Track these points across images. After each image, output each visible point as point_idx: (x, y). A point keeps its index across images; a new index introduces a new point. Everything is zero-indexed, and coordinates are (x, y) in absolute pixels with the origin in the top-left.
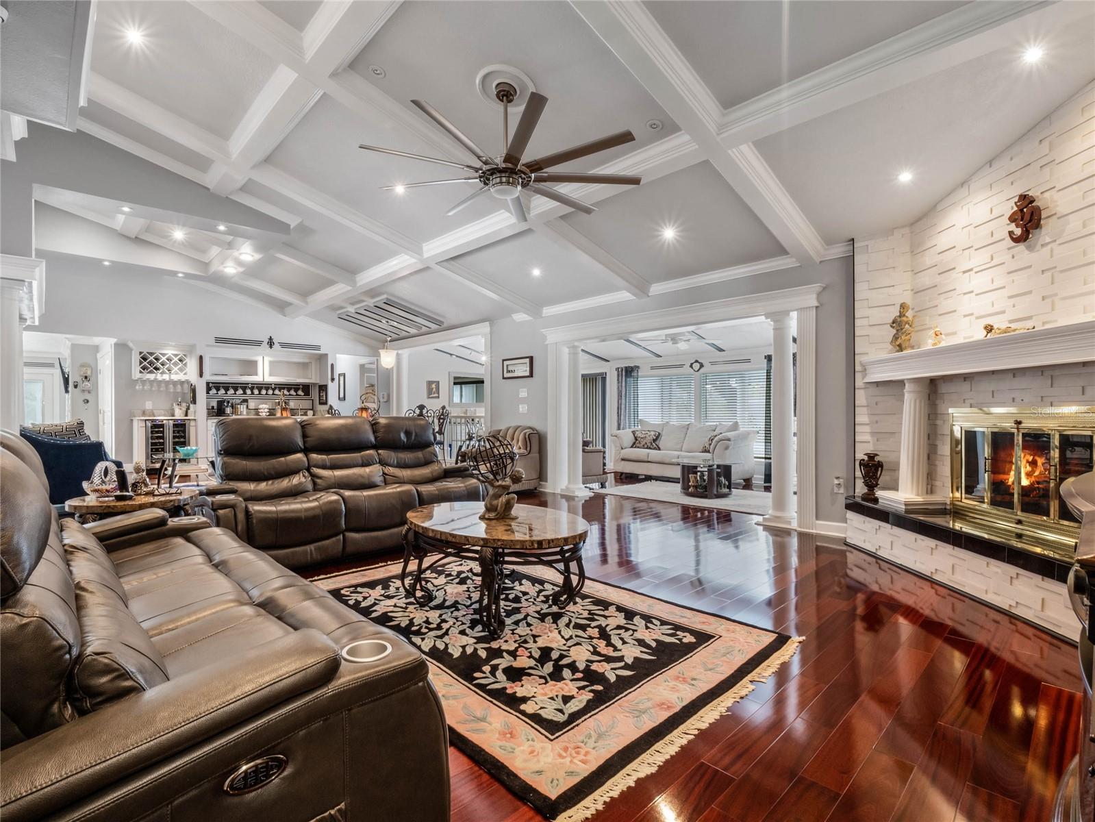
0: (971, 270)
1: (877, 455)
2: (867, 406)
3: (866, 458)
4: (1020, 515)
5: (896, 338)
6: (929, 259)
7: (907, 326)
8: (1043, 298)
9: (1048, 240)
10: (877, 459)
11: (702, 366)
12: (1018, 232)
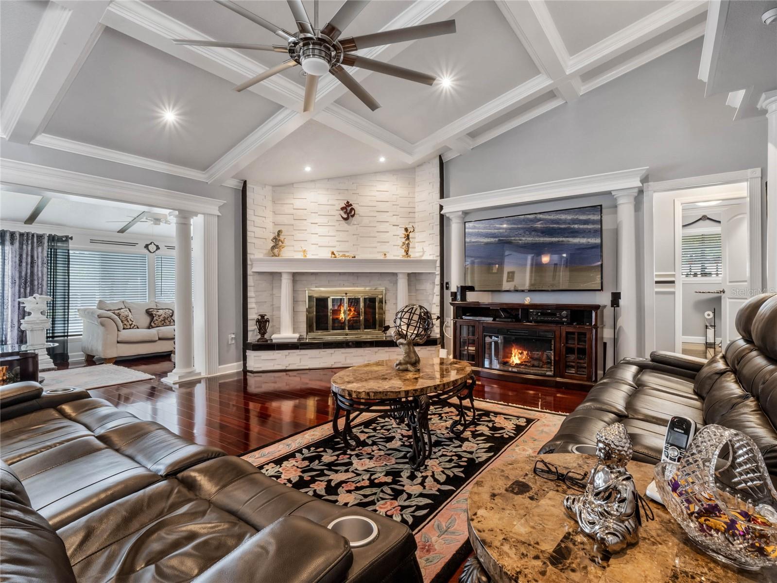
0: (317, 223)
1: (266, 315)
2: (254, 286)
3: (260, 318)
4: (347, 331)
5: (273, 248)
6: (287, 209)
7: (280, 243)
8: (354, 245)
9: (355, 223)
10: (266, 317)
11: (158, 248)
12: (345, 216)
